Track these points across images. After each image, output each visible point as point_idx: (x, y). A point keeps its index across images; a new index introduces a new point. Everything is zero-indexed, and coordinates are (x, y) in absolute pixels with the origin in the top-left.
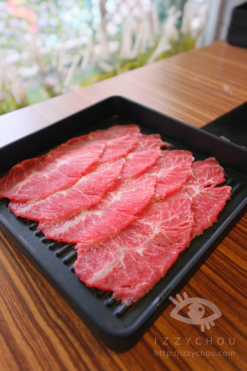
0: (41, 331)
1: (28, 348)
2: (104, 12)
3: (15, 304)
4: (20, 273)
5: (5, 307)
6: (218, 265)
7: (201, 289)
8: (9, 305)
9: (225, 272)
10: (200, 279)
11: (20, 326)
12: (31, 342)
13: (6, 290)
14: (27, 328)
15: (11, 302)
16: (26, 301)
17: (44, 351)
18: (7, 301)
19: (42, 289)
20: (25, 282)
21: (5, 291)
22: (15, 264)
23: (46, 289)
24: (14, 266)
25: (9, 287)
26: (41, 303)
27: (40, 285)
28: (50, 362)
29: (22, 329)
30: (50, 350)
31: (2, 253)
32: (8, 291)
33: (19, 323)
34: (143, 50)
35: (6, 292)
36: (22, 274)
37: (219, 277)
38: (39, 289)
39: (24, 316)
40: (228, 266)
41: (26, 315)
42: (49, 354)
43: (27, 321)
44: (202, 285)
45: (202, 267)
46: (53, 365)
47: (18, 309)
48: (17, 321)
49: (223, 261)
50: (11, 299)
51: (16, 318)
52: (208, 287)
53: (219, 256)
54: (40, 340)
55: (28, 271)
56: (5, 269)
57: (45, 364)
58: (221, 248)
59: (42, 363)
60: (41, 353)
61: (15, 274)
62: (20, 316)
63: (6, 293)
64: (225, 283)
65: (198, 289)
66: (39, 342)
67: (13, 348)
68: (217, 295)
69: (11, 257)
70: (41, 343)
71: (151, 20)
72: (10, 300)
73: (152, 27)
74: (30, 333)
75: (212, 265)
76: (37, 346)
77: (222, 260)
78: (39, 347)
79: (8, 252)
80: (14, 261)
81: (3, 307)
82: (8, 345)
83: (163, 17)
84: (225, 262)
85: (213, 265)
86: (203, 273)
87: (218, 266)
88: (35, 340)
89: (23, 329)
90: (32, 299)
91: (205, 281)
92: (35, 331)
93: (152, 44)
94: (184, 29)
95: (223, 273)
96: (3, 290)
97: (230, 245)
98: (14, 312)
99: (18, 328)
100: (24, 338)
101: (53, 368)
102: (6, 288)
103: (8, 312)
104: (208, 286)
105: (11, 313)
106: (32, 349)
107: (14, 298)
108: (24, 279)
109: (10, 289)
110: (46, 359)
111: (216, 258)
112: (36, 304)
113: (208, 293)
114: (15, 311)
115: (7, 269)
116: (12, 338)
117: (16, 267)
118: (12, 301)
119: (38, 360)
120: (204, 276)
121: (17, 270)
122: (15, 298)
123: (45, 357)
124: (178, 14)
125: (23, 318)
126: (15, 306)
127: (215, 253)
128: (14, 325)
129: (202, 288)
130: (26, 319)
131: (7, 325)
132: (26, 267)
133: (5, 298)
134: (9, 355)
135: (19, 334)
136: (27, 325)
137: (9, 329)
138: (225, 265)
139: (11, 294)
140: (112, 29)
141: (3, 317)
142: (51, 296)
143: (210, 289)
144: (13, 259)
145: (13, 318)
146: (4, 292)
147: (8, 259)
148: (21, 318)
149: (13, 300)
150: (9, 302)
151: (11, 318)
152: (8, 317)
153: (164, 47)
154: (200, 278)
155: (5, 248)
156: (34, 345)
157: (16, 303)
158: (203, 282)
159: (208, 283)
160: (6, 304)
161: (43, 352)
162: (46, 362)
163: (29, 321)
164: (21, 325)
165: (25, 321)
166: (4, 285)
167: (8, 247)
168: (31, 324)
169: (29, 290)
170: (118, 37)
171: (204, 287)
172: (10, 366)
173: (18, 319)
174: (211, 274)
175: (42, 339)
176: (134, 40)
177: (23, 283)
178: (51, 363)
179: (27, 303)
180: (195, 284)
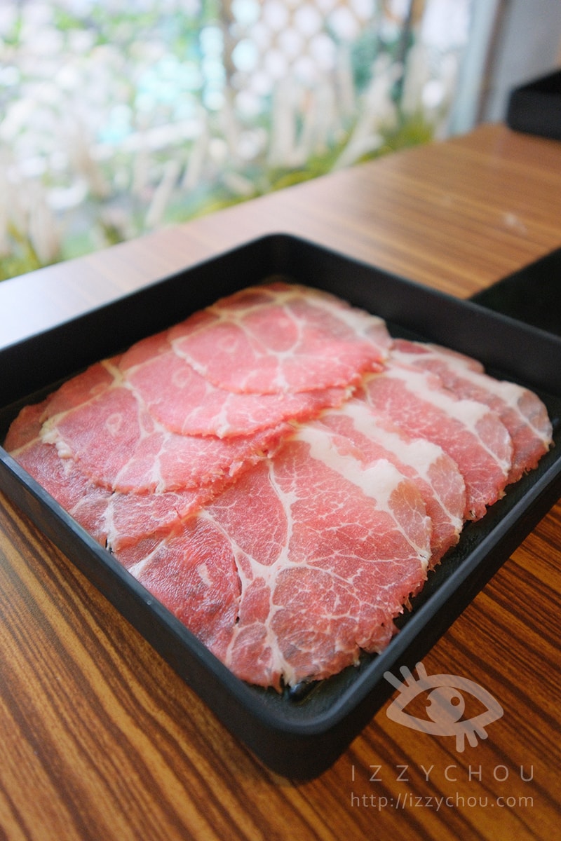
0: (120, 738)
1: (93, 774)
2: (230, 70)
3: (59, 678)
4: (68, 611)
5: (38, 686)
6: (513, 592)
7: (477, 644)
8: (45, 680)
9: (528, 607)
10: (472, 621)
11: (72, 725)
12: (99, 761)
13: (37, 648)
14: (88, 731)
15: (50, 674)
16: (85, 672)
17: (128, 780)
18: (41, 672)
19: (119, 645)
20: (80, 630)
21: (36, 651)
22: (56, 594)
23: (129, 645)
24: (55, 596)
25: (44, 641)
26: (120, 676)
27: (113, 637)
28: (142, 804)
29: (76, 733)
30: (142, 779)
31: (27, 569)
32: (42, 649)
33: (69, 720)
34: (321, 149)
35: (39, 652)
36: (73, 613)
37: (515, 619)
38: (113, 644)
39: (79, 704)
40: (535, 594)
41: (85, 703)
42: (140, 786)
43: (88, 716)
44: (479, 635)
45: (478, 596)
46: (150, 810)
47: (67, 690)
48: (65, 715)
49: (524, 584)
50: (49, 668)
51: (62, 710)
52: (493, 641)
53: (514, 573)
54: (118, 756)
55: (86, 607)
56: (34, 602)
57: (131, 809)
58: (520, 557)
59: (126, 807)
60: (121, 783)
61: (58, 613)
62: (71, 703)
63: (38, 656)
64: (531, 631)
65: (471, 644)
66: (117, 762)
67: (57, 775)
68: (515, 656)
69: (47, 577)
70: (122, 764)
71: (336, 87)
72: (48, 671)
73: (338, 99)
74: (96, 741)
75: (500, 593)
76: (112, 770)
77: (522, 582)
78: (118, 771)
79: (40, 567)
80: (54, 585)
81: (32, 684)
82: (47, 767)
83: (361, 78)
84: (528, 587)
85: (500, 591)
86: (481, 611)
87: (512, 594)
88: (106, 755)
89: (81, 734)
90: (99, 667)
91: (485, 626)
92: (106, 738)
93: (339, 134)
94: (408, 104)
95: (524, 610)
96: (31, 650)
97: (539, 549)
98: (58, 696)
99: (68, 730)
100: (82, 751)
101: (150, 816)
102: (38, 643)
103: (44, 697)
104: (492, 637)
105: (50, 697)
106: (102, 778)
107: (57, 666)
108: (79, 623)
109: (47, 645)
110: (134, 799)
111: (508, 578)
112: (106, 678)
113: (494, 654)
114: (60, 693)
115: (39, 602)
116: (55, 753)
117: (59, 599)
118: (53, 673)
119: (117, 801)
121: (62, 606)
122: (60, 666)
123: (132, 794)
124: (396, 71)
125: (80, 710)
126: (59, 684)
127: (506, 568)
128: (59, 725)
129: (481, 642)
130: (85, 710)
131: (43, 725)
132: (81, 599)
133: (37, 665)
134: (50, 790)
135: (71, 744)
136: (87, 724)
137: (47, 733)
138: (527, 592)
139: (51, 658)
140: (249, 104)
141: (33, 707)
142: (140, 661)
143: (497, 644)
144: (51, 582)
145: (56, 709)
146: (33, 652)
147: (41, 583)
148: (74, 710)
149: (54, 670)
150: (47, 675)
151: (50, 709)
152: (45, 706)
153: (365, 140)
154: (474, 620)
155: (34, 559)
156: (106, 768)
157: (63, 677)
158: (482, 630)
159: (491, 631)
160: (40, 679)
161: (126, 784)
162: (133, 803)
163: (92, 715)
164: (75, 724)
165: (83, 715)
166: (35, 638)
167: (40, 556)
168: (96, 722)
169: (90, 648)
170: (265, 121)
171: (484, 639)
172: (53, 815)
173: (66, 710)
174: (499, 611)
175: (122, 755)
176: (299, 125)
177: (77, 634)
178: (145, 808)
179: (88, 677)
180: (463, 633)
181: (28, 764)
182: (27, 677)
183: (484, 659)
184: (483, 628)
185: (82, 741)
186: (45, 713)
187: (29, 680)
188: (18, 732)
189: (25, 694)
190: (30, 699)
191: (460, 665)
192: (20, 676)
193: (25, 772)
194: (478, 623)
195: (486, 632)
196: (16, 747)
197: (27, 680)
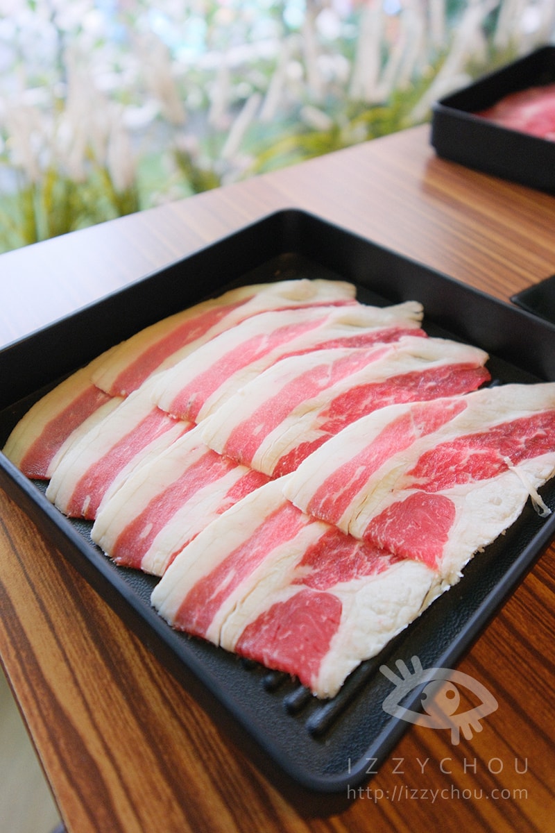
1: (175, 723)
7: (539, 639)
10: (536, 616)
11: (156, 676)
17: (207, 732)
28: (219, 755)
29: (161, 683)
33: (154, 670)
34: (404, 84)
44: (541, 631)
46: (226, 762)
57: (209, 758)
59: (205, 756)
60: (200, 734)
65: (533, 638)
67: (144, 720)
78: (197, 723)
81: (121, 634)
86: (544, 606)
89: (164, 684)
91: (547, 621)
93: (424, 70)
100: (166, 701)
101: (226, 767)
103: (132, 647)
105: (137, 648)
106: (183, 726)
110: (211, 748)
116: (142, 700)
119: (196, 750)
120: (544, 610)
123: (209, 745)
128: (146, 674)
129: (543, 637)
131: (130, 672)
134: (137, 733)
135: (156, 693)
137: (134, 680)
140: (329, 27)
141: (122, 655)
145: (142, 659)
151: (138, 659)
152: (133, 656)
154: (538, 615)
156: (187, 718)
158: (544, 624)
161: (205, 735)
162: (211, 754)
164: (159, 675)
170: (348, 47)
171: (546, 635)
172: (140, 755)
173: (152, 661)
176: (384, 58)
178: (221, 758)
180: (525, 627)
181: (117, 706)
182: (116, 626)
183: (545, 654)
184: (546, 623)
185: (165, 691)
186: (133, 662)
187: (119, 629)
188: (108, 676)
189: (115, 643)
190: (119, 647)
191: (521, 657)
192: (110, 624)
193: (115, 714)
194: (540, 617)
195: (548, 628)
196: (106, 690)
197: (116, 629)
